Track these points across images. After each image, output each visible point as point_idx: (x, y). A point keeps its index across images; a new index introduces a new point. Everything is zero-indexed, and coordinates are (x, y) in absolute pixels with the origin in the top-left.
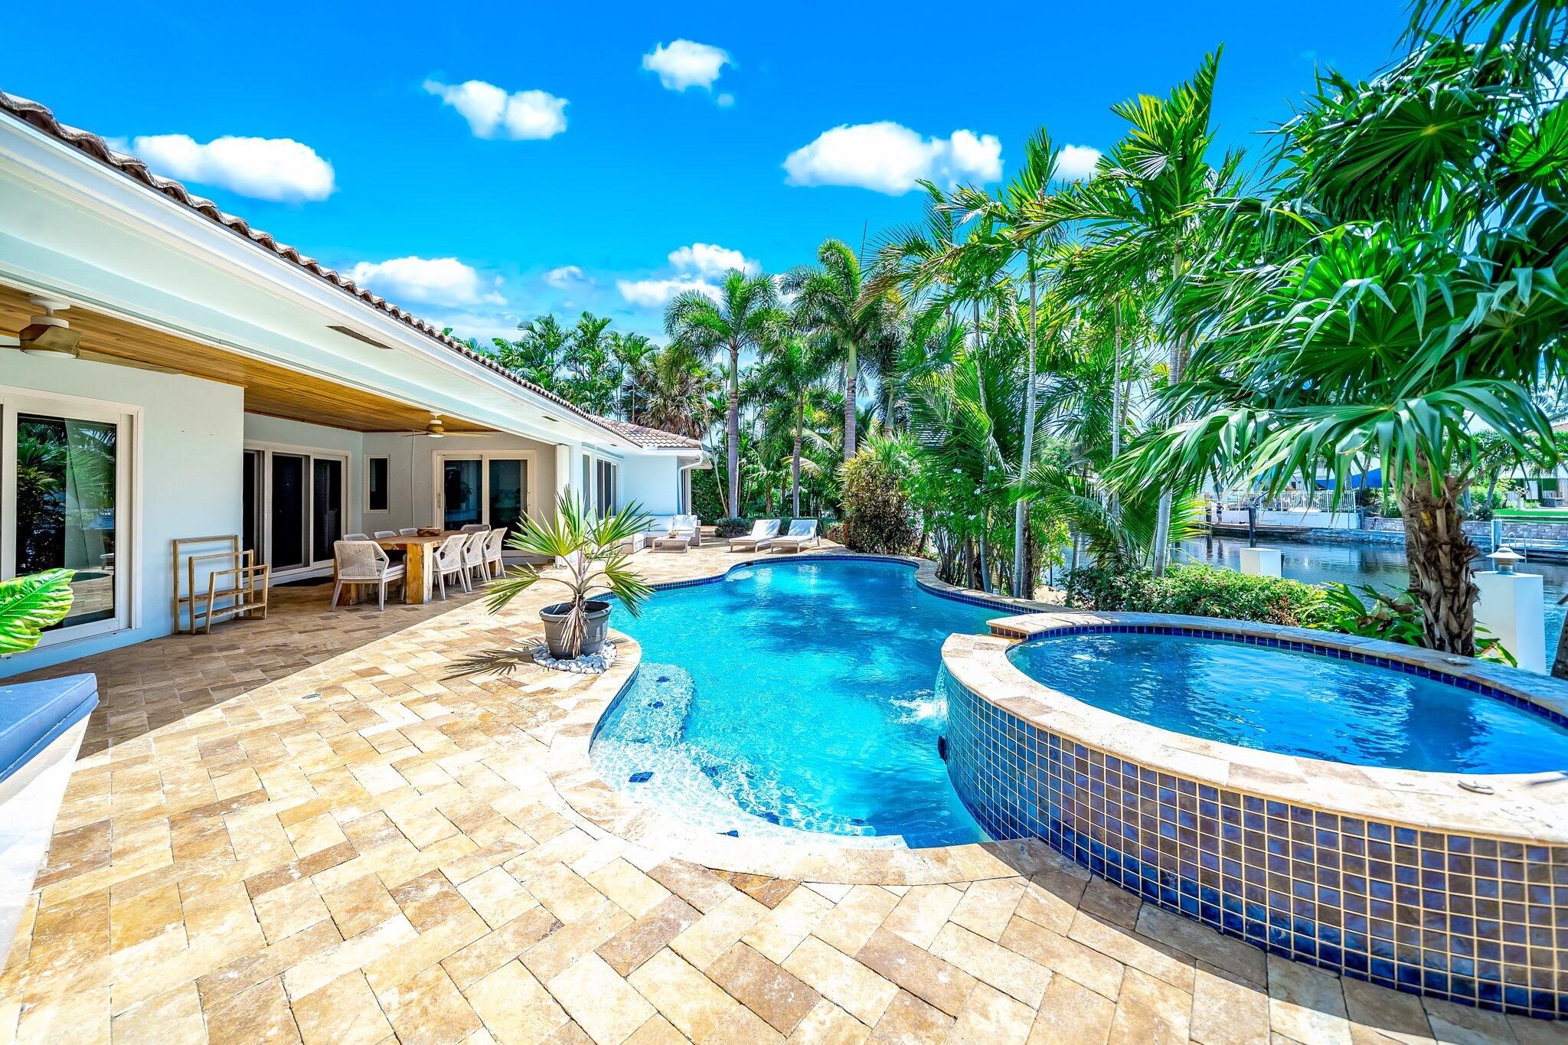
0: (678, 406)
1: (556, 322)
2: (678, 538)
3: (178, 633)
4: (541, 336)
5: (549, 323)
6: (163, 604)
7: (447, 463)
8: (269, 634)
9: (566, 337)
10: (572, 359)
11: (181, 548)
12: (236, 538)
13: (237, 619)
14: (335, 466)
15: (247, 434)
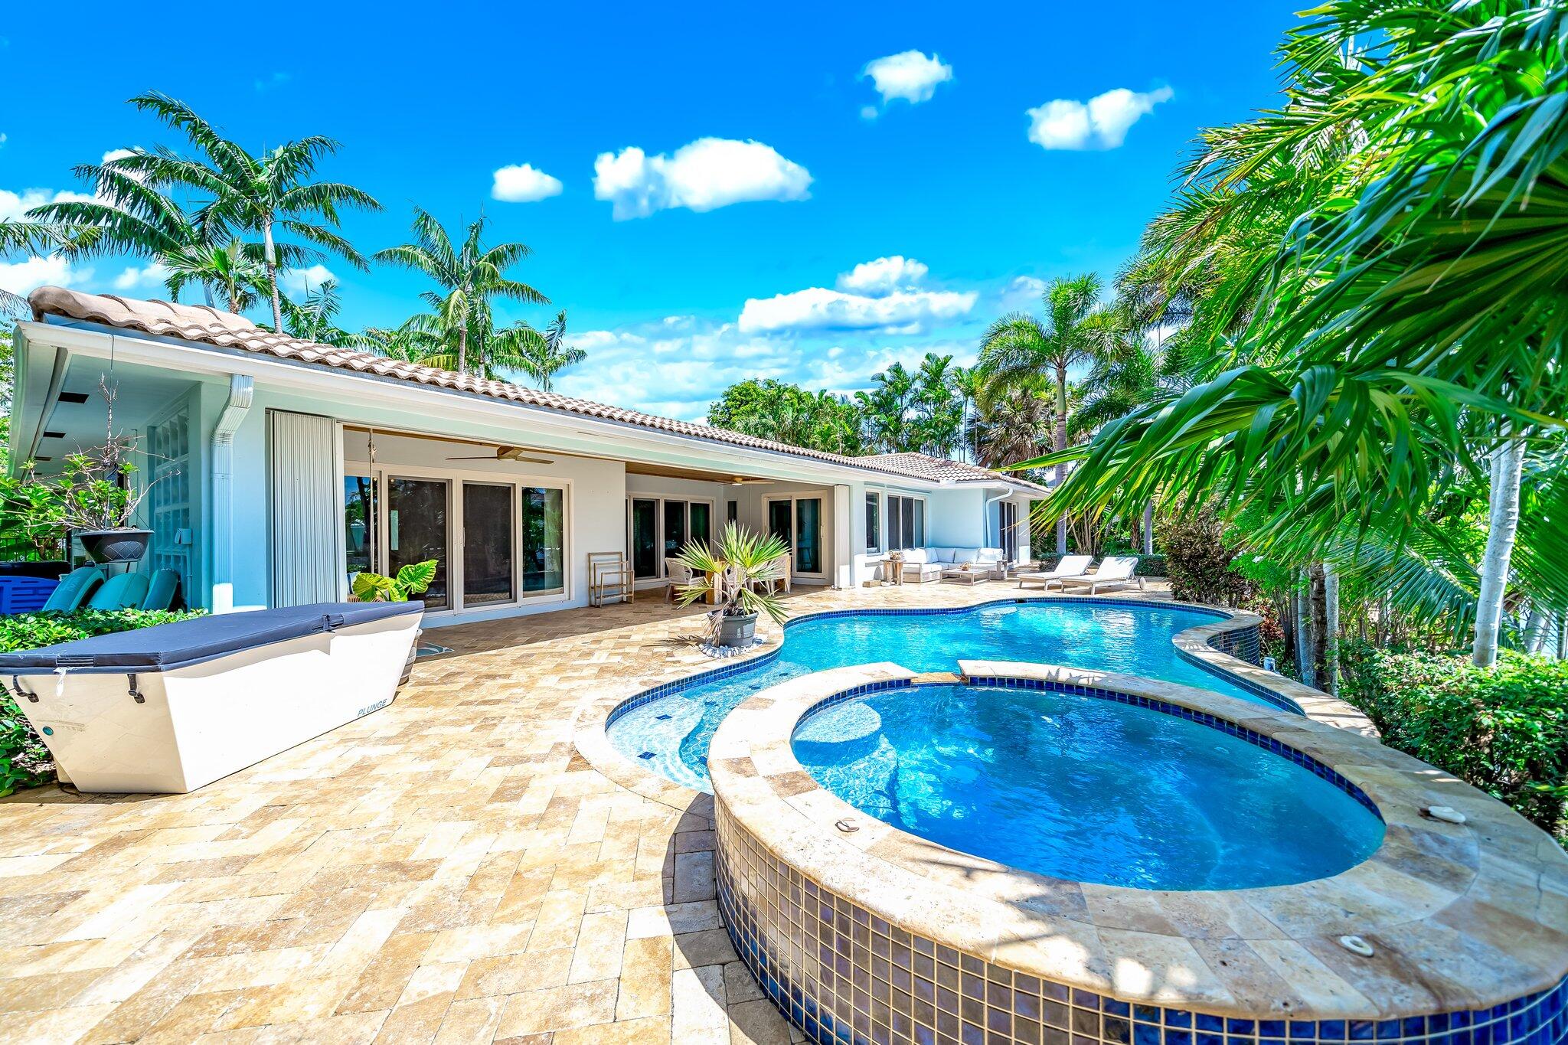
0: (1022, 434)
1: (905, 367)
2: (970, 571)
3: (591, 606)
4: (891, 383)
5: (897, 369)
6: (585, 589)
7: (772, 504)
8: (625, 613)
9: (914, 381)
10: (919, 400)
11: (592, 558)
12: (621, 553)
13: (622, 602)
14: (706, 507)
15: (628, 488)
